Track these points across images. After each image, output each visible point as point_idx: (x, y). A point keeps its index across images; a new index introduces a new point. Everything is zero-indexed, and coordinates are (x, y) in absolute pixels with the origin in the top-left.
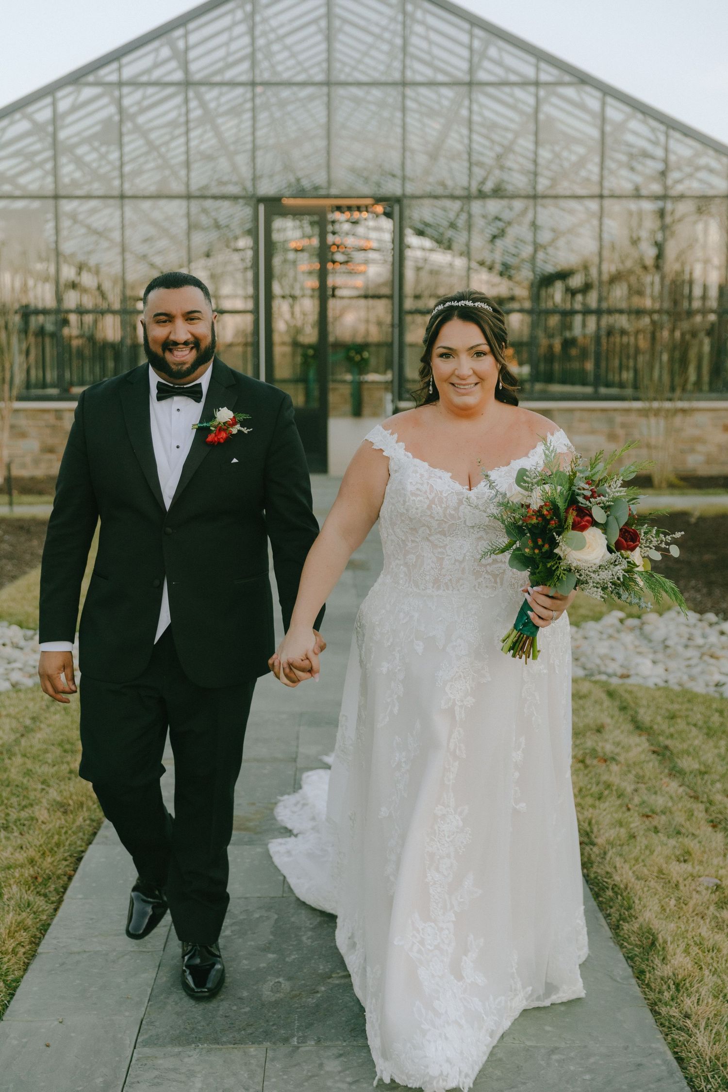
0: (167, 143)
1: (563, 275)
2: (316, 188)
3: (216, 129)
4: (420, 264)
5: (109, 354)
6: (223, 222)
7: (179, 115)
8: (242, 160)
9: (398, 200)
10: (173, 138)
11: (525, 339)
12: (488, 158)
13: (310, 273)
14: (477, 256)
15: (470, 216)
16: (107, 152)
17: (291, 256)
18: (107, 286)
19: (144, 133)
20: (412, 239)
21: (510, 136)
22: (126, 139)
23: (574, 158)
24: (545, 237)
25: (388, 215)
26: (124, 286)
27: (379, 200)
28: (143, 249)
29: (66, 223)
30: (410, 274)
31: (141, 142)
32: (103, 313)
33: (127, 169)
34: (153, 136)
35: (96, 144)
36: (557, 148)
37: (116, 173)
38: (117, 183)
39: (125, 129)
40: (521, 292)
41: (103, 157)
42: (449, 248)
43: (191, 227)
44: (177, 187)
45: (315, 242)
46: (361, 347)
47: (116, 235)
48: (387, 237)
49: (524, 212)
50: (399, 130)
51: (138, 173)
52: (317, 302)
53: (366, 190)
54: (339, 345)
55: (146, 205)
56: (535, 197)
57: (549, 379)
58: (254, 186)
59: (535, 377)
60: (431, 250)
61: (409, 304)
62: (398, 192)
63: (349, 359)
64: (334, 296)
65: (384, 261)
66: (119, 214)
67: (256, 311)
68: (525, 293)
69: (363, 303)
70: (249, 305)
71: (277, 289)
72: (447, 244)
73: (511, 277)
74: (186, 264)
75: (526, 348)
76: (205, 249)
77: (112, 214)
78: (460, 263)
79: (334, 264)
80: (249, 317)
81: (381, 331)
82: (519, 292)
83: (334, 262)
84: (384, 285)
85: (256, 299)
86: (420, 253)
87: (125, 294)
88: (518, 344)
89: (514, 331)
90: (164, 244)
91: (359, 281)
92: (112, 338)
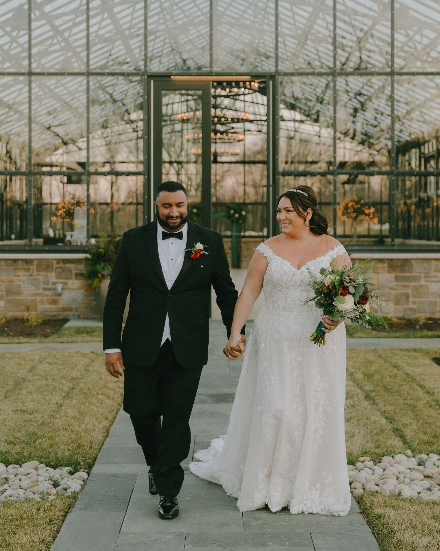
0: (70, 29)
1: (417, 144)
2: (199, 68)
3: (113, 16)
4: (292, 134)
5: (17, 211)
6: (117, 97)
7: (81, 5)
8: (136, 43)
9: (272, 77)
10: (75, 25)
11: (385, 199)
12: (350, 41)
13: (195, 141)
14: (341, 127)
15: (335, 91)
16: (17, 37)
17: (178, 127)
18: (15, 152)
19: (50, 19)
20: (285, 113)
21: (369, 22)
22: (34, 25)
23: (426, 41)
24: (401, 110)
25: (263, 91)
26: (30, 152)
27: (255, 76)
28: (47, 121)
30: (282, 143)
31: (48, 27)
32: (12, 174)
33: (34, 51)
34: (57, 23)
35: (8, 29)
36: (411, 33)
37: (26, 54)
38: (26, 63)
39: (33, 16)
40: (381, 158)
41: (14, 40)
42: (317, 121)
43: (90, 102)
44: (78, 66)
45: (199, 114)
46: (240, 207)
47: (24, 108)
48: (263, 110)
49: (382, 88)
50: (273, 19)
51: (45, 53)
52: (200, 167)
53: (243, 69)
54: (220, 205)
55: (51, 81)
56: (392, 74)
57: (407, 234)
58: (146, 65)
59: (394, 233)
60: (302, 122)
61: (282, 167)
62: (273, 69)
63: (229, 216)
64: (215, 161)
65: (260, 131)
66: (27, 89)
67: (146, 173)
68: (384, 159)
69: (240, 167)
70: (141, 168)
71: (165, 157)
72: (314, 117)
73: (371, 146)
74: (85, 134)
75: (385, 207)
76: (101, 121)
77: (21, 89)
78: (327, 133)
79: (215, 134)
80: (141, 178)
81: (256, 193)
82: (378, 158)
83: (216, 132)
84: (259, 152)
85: (147, 163)
86: (291, 124)
87: (30, 159)
88: (378, 204)
89: (374, 192)
90: (65, 115)
91: (238, 149)
92: (18, 199)
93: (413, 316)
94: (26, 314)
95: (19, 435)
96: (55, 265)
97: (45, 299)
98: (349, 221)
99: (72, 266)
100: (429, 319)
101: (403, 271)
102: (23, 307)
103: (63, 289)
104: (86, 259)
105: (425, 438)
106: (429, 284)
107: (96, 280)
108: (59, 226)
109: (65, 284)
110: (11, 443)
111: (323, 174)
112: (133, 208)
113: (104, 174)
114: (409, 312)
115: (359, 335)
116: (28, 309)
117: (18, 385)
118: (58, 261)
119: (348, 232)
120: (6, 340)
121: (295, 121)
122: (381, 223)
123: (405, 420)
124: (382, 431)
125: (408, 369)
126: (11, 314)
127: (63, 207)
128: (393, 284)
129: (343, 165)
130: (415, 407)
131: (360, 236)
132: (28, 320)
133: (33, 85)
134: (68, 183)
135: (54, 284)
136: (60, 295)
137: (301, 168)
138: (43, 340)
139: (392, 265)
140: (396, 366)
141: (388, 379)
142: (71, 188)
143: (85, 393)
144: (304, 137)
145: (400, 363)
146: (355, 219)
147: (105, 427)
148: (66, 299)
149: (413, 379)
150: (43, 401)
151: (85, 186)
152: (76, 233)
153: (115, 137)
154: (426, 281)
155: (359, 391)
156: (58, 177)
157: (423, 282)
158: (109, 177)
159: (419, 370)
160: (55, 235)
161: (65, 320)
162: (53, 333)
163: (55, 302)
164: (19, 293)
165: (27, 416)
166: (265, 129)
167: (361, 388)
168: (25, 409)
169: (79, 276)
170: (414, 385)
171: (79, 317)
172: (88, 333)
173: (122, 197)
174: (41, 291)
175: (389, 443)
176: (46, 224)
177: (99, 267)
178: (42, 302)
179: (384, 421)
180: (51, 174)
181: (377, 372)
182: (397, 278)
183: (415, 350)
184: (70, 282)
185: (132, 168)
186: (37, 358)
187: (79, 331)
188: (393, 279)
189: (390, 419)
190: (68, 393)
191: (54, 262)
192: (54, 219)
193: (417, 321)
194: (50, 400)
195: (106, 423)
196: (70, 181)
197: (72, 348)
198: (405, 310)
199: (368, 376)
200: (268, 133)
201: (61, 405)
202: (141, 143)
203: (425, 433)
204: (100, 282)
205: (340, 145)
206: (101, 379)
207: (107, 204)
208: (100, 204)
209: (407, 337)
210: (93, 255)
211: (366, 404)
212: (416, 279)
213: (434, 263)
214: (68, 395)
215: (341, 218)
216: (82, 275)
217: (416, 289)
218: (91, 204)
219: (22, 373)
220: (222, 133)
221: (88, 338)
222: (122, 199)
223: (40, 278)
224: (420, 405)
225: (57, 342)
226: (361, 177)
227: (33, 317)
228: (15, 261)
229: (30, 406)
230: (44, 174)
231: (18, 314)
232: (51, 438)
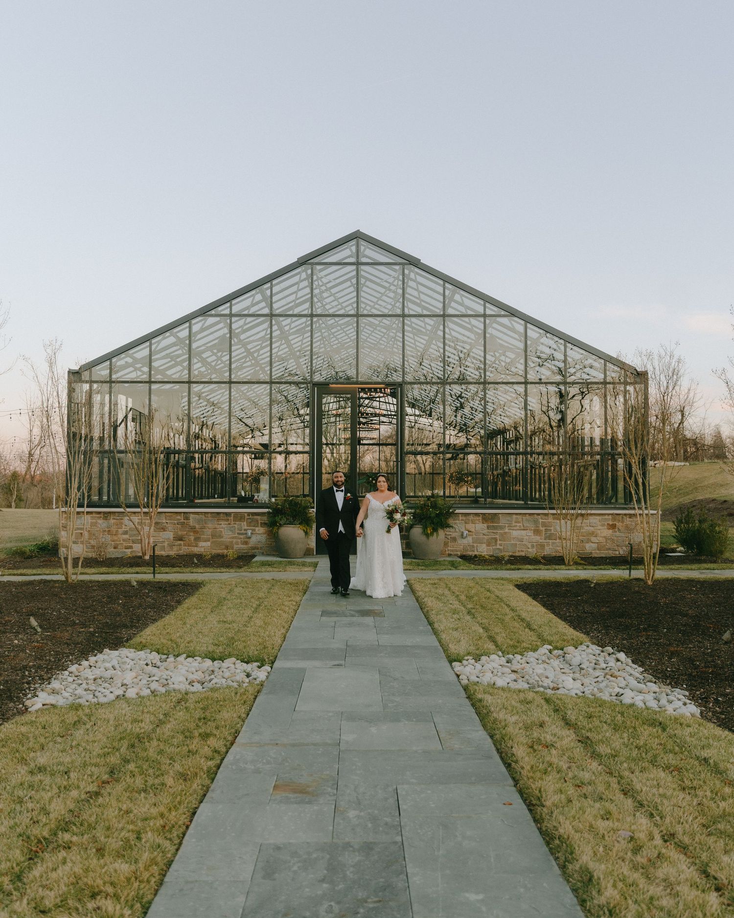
0: (258, 351)
1: (501, 432)
2: (349, 379)
3: (288, 342)
4: (413, 424)
5: (219, 478)
6: (290, 398)
7: (266, 334)
8: (304, 360)
9: (400, 385)
10: (262, 348)
11: (479, 471)
12: (454, 360)
13: (345, 429)
15: (443, 395)
16: (222, 356)
17: (333, 419)
18: (218, 437)
19: (245, 344)
20: (409, 410)
21: (468, 347)
22: (233, 348)
23: (508, 360)
24: (490, 408)
25: (393, 395)
26: (230, 437)
27: (388, 385)
28: (242, 415)
29: (194, 399)
30: (407, 431)
31: (243, 350)
32: (216, 453)
33: (233, 366)
34: (249, 347)
35: (215, 351)
36: (497, 354)
37: (227, 369)
38: (227, 374)
39: (233, 342)
40: (476, 442)
41: (219, 358)
42: (430, 415)
43: (272, 402)
44: (264, 377)
45: (348, 410)
47: (226, 406)
48: (393, 408)
49: (477, 393)
50: (401, 344)
51: (240, 368)
52: (348, 448)
53: (379, 380)
54: (362, 474)
55: (245, 387)
56: (484, 383)
57: (494, 495)
58: (311, 376)
59: (485, 494)
60: (420, 416)
61: (407, 448)
62: (400, 380)
64: (360, 444)
65: (391, 423)
66: (228, 392)
67: (311, 453)
68: (478, 443)
69: (376, 448)
70: (307, 448)
71: (324, 441)
72: (428, 413)
73: (467, 432)
74: (267, 424)
75: (479, 476)
76: (278, 415)
77: (223, 393)
78: (437, 424)
79: (360, 425)
80: (306, 455)
81: (387, 466)
82: (473, 441)
83: (360, 423)
84: (389, 437)
85: (311, 445)
86: (412, 418)
87: (230, 441)
88: (473, 474)
89: (471, 465)
90: (254, 411)
91: (375, 435)
92: (220, 469)
93: (500, 554)
94: (225, 551)
95: (221, 639)
96: (247, 517)
97: (239, 540)
98: (453, 486)
99: (259, 517)
100: (511, 556)
101: (493, 522)
102: (224, 547)
103: (252, 534)
104: (269, 513)
105: (511, 643)
106: (511, 531)
107: (276, 528)
108: (248, 488)
109: (253, 530)
110: (216, 645)
111: (435, 453)
112: (300, 476)
113: (280, 453)
114: (497, 551)
115: (462, 567)
116: (227, 548)
117: (221, 602)
118: (249, 514)
119: (452, 494)
120: (211, 570)
121: (415, 415)
122: (476, 487)
123: (497, 630)
124: (481, 638)
125: (497, 593)
126: (214, 552)
127: (252, 476)
128: (486, 531)
129: (448, 446)
130: (503, 620)
131: (461, 497)
132: (227, 556)
133: (232, 390)
134: (254, 459)
135: (245, 530)
136: (250, 538)
137: (419, 449)
138: (238, 570)
139: (485, 518)
140: (488, 591)
141: (484, 600)
142: (256, 462)
143: (268, 609)
144: (421, 426)
145: (491, 588)
146: (458, 484)
147: (282, 634)
148: (254, 540)
149: (502, 600)
150: (238, 615)
151: (267, 461)
152: (261, 494)
153: (289, 427)
154: (509, 529)
155: (463, 608)
156: (248, 455)
157: (507, 530)
158: (283, 455)
159: (505, 594)
160: (245, 495)
161: (254, 556)
162: (244, 565)
163: (246, 543)
164: (221, 536)
165: (227, 625)
166: (394, 421)
167: (464, 606)
168: (225, 620)
169: (264, 524)
170: (502, 604)
171: (263, 554)
172: (269, 565)
173: (293, 468)
174: (236, 535)
175: (485, 646)
176: (239, 487)
177: (277, 519)
178: (237, 543)
179: (481, 630)
180: (244, 453)
181: (476, 594)
182: (488, 527)
183: (502, 579)
184: (257, 529)
185: (299, 448)
186: (234, 583)
187: (263, 564)
188: (486, 528)
189: (486, 629)
190: (256, 608)
191: (246, 515)
192: (245, 484)
193: (503, 558)
194: (243, 614)
195: (283, 631)
196: (256, 458)
197: (258, 576)
198: (494, 550)
199: (470, 598)
200: (397, 424)
201: (251, 617)
202: (307, 431)
203: (511, 640)
204: (278, 529)
205: (447, 432)
206: (279, 598)
207: (282, 473)
208: (277, 473)
209: (497, 569)
210: (274, 510)
211: (468, 618)
212: (502, 528)
213: (514, 516)
214: (256, 610)
215: (448, 484)
216: (265, 524)
217: (502, 535)
218: (271, 474)
219: (223, 594)
220: (364, 424)
221: (270, 569)
222: (293, 470)
223: (236, 526)
224: (507, 618)
225: (248, 572)
226: (461, 456)
227: (231, 553)
228: (218, 513)
229: (230, 618)
230: (239, 452)
231: (220, 551)
232: (244, 642)
